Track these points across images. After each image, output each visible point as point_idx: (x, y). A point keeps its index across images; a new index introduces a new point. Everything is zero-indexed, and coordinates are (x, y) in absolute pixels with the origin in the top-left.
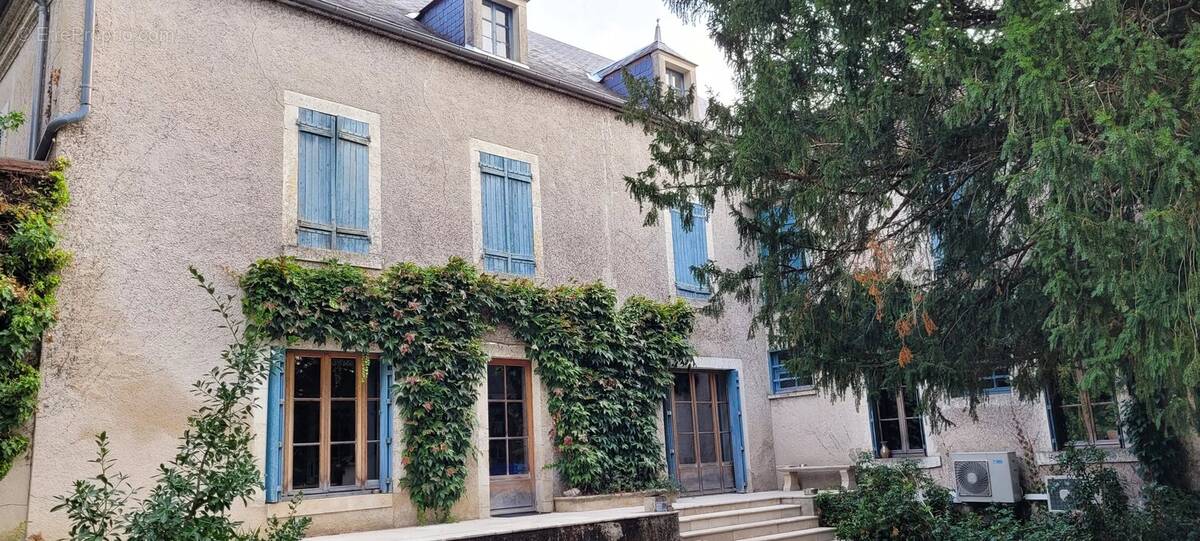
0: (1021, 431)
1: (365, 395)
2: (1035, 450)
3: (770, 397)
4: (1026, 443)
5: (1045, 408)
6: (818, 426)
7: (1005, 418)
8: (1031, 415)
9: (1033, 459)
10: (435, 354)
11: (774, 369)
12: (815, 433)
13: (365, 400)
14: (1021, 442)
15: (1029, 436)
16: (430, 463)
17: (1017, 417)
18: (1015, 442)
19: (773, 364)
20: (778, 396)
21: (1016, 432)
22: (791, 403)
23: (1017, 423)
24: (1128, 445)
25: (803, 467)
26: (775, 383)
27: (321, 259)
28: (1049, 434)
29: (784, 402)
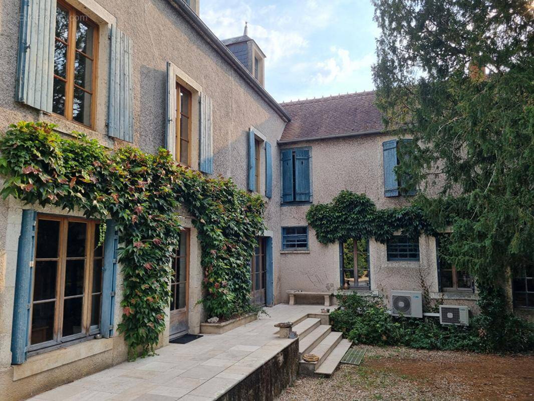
0: (423, 281)
1: (92, 254)
2: (429, 290)
3: (281, 252)
4: (425, 287)
5: (436, 271)
6: (309, 270)
7: (415, 274)
8: (429, 273)
9: (428, 296)
10: (154, 224)
11: (284, 237)
12: (307, 274)
13: (92, 259)
14: (423, 286)
15: (427, 284)
16: (147, 311)
17: (422, 274)
18: (419, 286)
19: (283, 234)
20: (286, 252)
21: (420, 281)
22: (293, 256)
23: (422, 277)
24: (477, 292)
25: (300, 292)
26: (284, 245)
27: (69, 132)
28: (437, 284)
29: (289, 256)
